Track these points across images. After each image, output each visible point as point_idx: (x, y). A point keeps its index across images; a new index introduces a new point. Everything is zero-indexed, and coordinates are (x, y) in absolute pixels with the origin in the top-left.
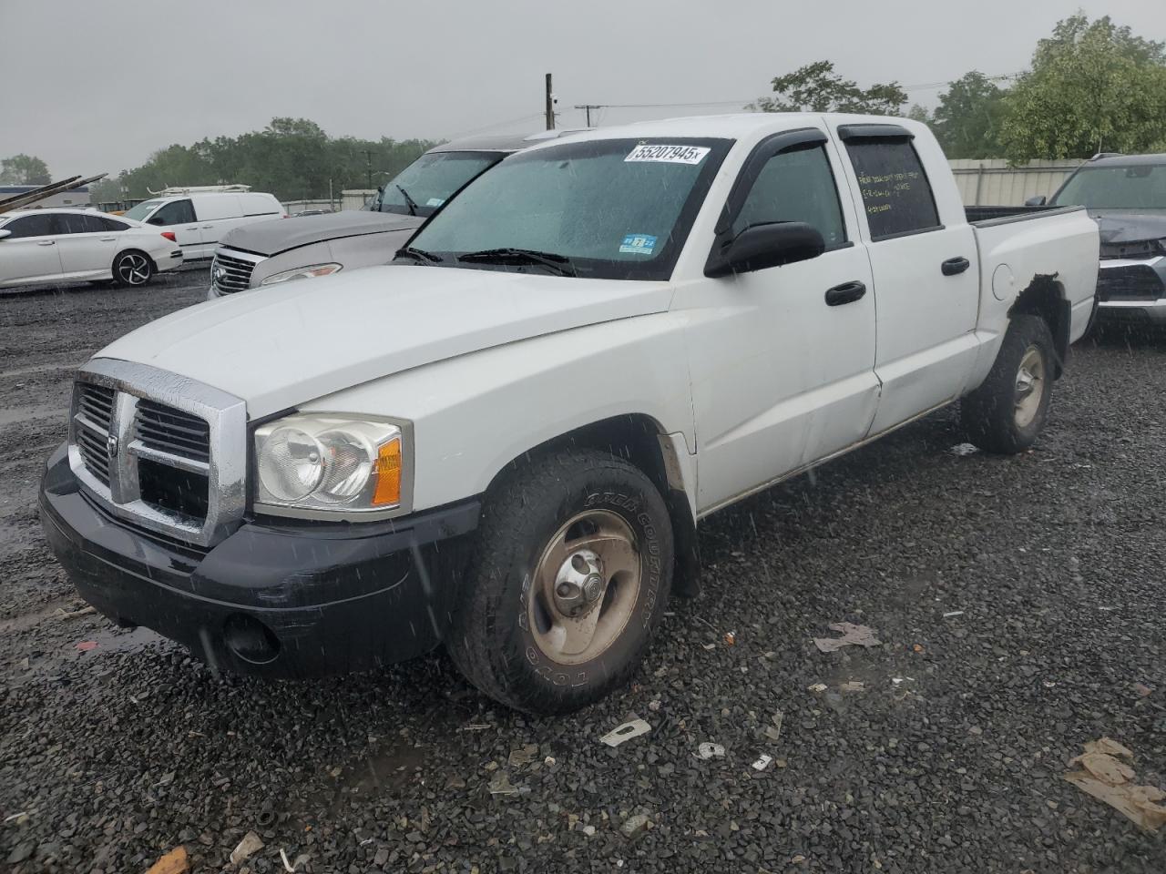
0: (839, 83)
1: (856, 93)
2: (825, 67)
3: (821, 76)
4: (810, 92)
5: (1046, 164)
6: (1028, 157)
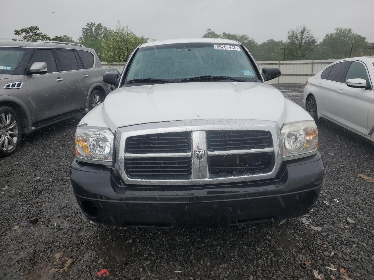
0: (42, 34)
1: (48, 38)
2: (36, 28)
3: (35, 31)
4: (31, 37)
5: (118, 63)
6: (112, 61)
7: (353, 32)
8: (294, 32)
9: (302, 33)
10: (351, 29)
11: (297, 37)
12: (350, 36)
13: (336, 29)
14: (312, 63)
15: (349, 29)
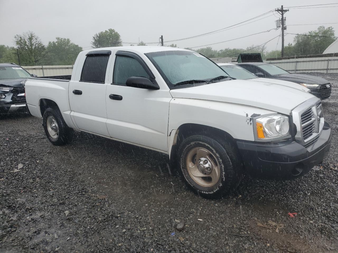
7: (71, 42)
8: (22, 38)
9: (31, 39)
10: (69, 39)
11: (26, 42)
12: (70, 45)
13: (56, 38)
14: (42, 69)
15: (67, 39)
